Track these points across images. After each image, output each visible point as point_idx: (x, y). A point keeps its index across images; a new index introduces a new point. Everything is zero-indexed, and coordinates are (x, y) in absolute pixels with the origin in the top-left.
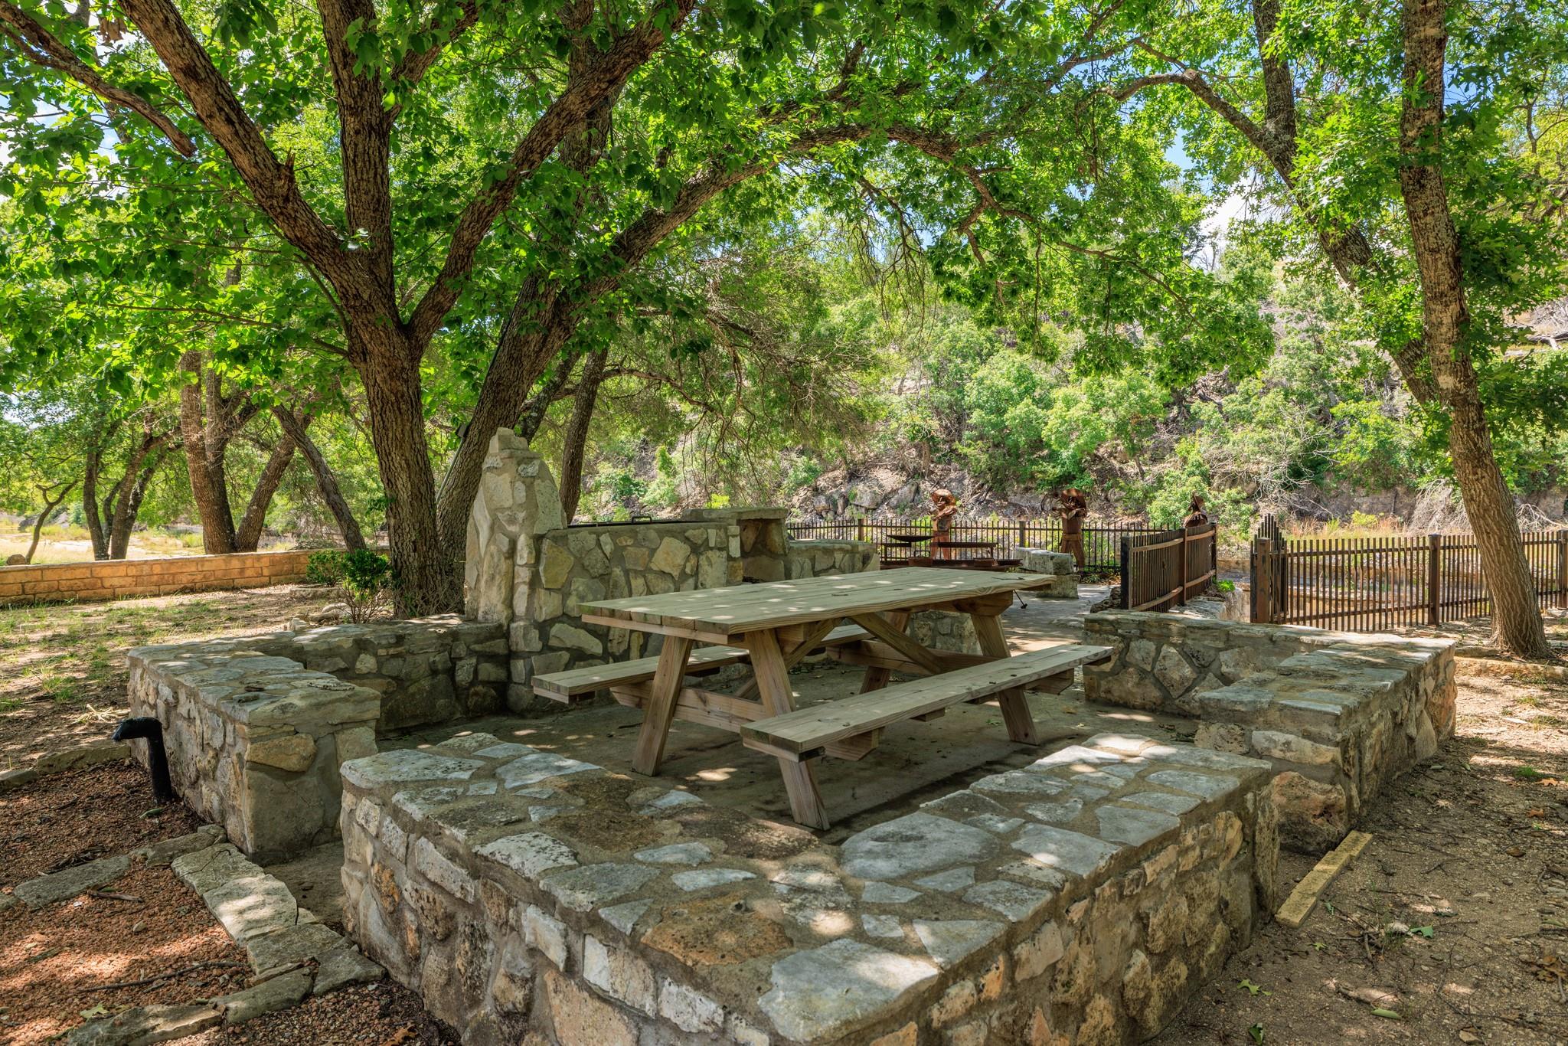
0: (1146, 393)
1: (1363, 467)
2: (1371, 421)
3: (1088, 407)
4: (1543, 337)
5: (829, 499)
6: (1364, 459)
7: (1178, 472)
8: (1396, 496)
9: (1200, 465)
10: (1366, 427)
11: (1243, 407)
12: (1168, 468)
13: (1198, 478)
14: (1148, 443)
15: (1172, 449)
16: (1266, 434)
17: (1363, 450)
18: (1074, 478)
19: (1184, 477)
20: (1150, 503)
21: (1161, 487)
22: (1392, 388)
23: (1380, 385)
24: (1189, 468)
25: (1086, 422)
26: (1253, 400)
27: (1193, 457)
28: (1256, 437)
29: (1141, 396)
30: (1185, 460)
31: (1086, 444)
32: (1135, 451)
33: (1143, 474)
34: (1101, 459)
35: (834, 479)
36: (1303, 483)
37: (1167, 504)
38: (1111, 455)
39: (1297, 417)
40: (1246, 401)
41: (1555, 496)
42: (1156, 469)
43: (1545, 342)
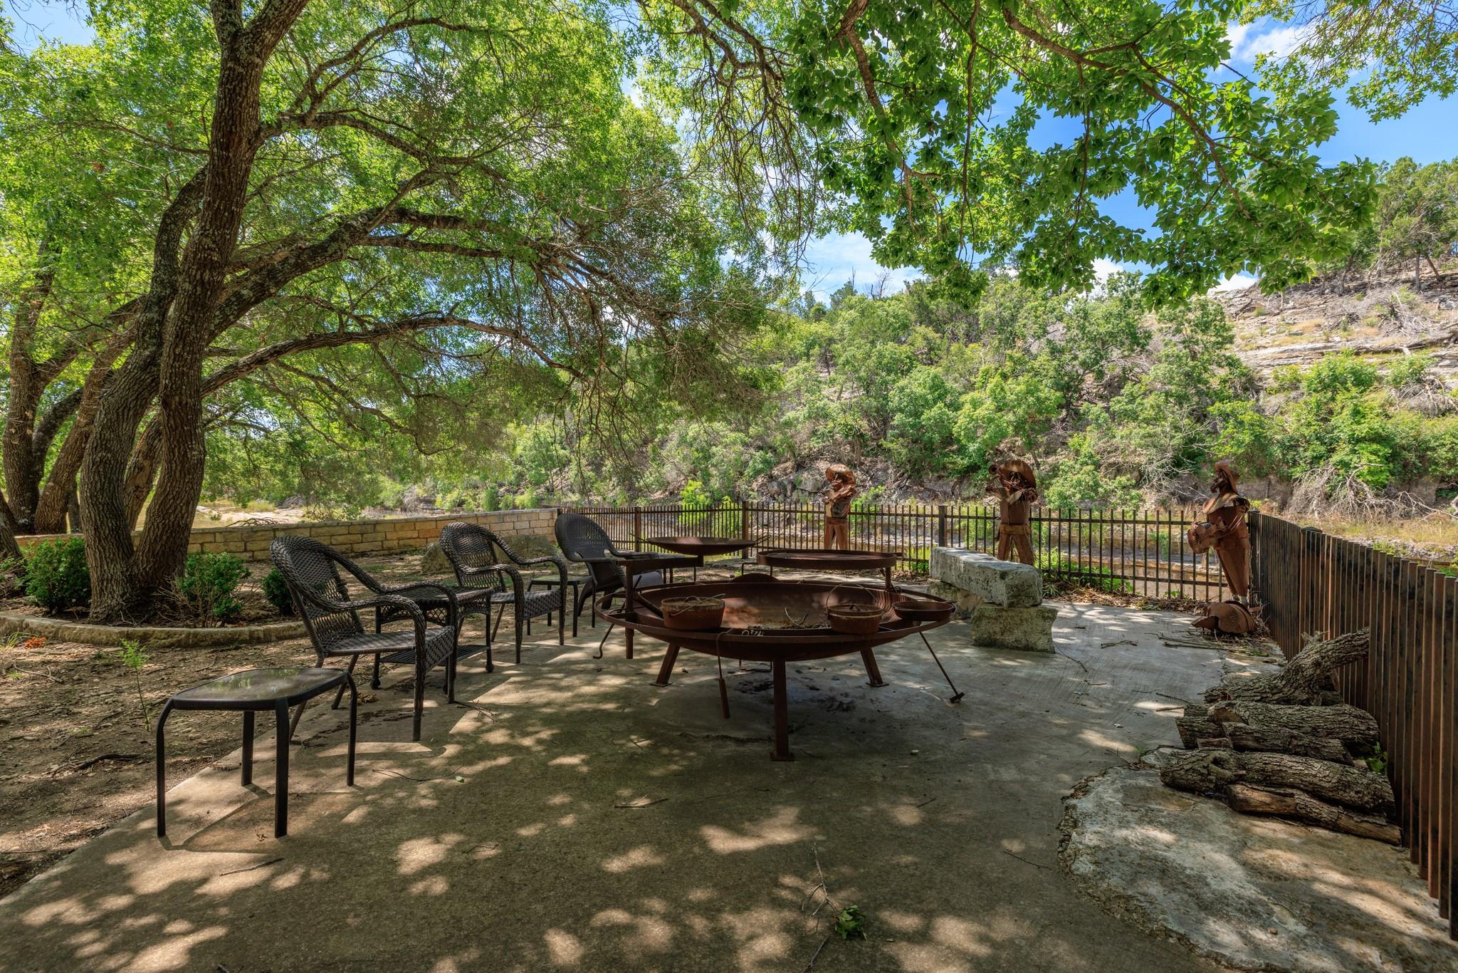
0: (1042, 395)
1: (1238, 458)
2: (1247, 418)
3: (992, 407)
4: (1396, 346)
5: (780, 484)
6: (1241, 451)
7: (1072, 462)
8: (1270, 484)
9: (1091, 457)
10: (1242, 423)
11: (1130, 407)
12: (1062, 458)
13: (1091, 467)
14: (1042, 439)
15: (1064, 444)
16: (1150, 429)
17: (1239, 444)
18: (979, 468)
19: (1077, 466)
20: (1047, 488)
21: (1056, 476)
22: (1257, 392)
23: (1246, 389)
24: (1081, 459)
25: (991, 420)
26: (1138, 400)
27: (1085, 450)
28: (1142, 432)
29: (1038, 399)
30: (1077, 453)
31: (990, 438)
32: (1031, 445)
33: (1038, 465)
34: (1002, 452)
35: (785, 470)
36: (1184, 472)
37: (1063, 489)
38: (1010, 449)
39: (1179, 416)
40: (1132, 401)
41: (1426, 485)
42: (1051, 460)
43: (1398, 351)
